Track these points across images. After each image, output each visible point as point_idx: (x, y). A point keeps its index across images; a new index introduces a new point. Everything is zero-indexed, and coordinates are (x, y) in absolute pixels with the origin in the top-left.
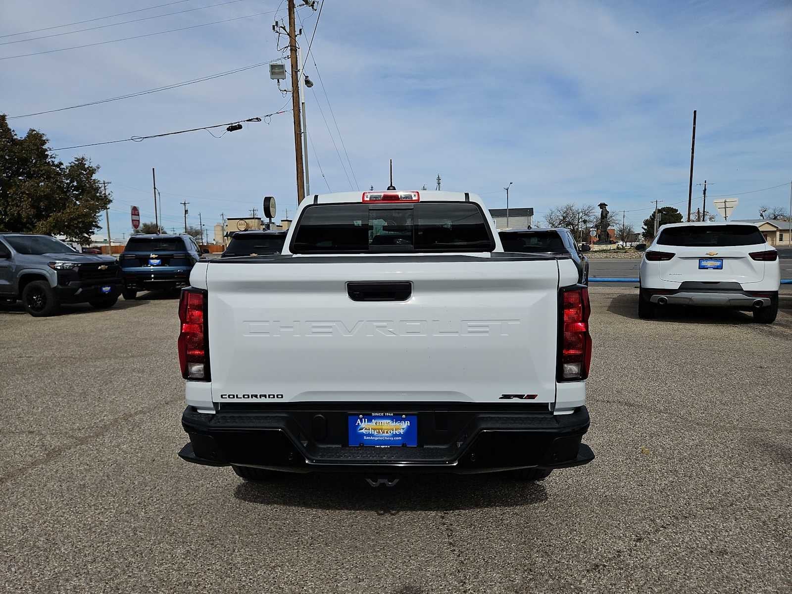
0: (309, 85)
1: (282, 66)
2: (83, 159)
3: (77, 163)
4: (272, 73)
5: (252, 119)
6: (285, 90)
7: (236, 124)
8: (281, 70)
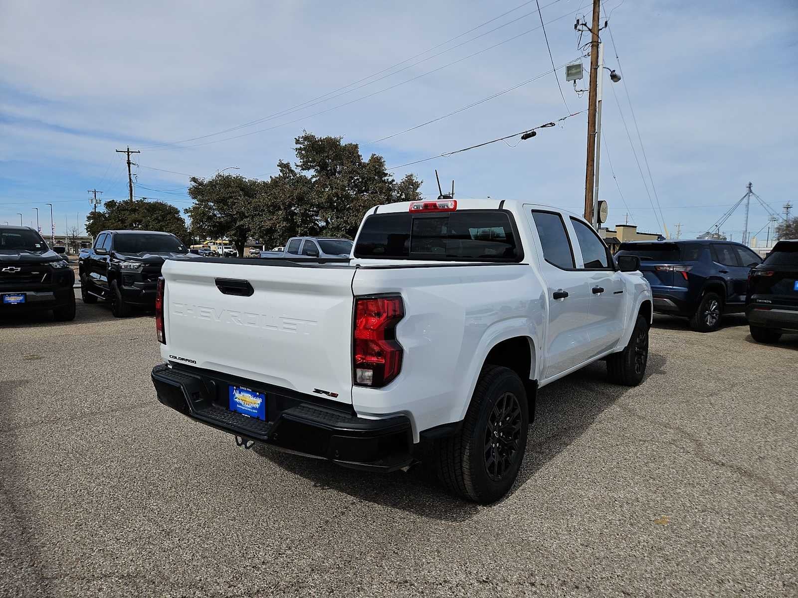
0: (615, 79)
1: (579, 66)
2: (412, 175)
3: (406, 179)
4: (568, 75)
5: (546, 125)
6: (581, 91)
7: (531, 132)
8: (578, 70)
